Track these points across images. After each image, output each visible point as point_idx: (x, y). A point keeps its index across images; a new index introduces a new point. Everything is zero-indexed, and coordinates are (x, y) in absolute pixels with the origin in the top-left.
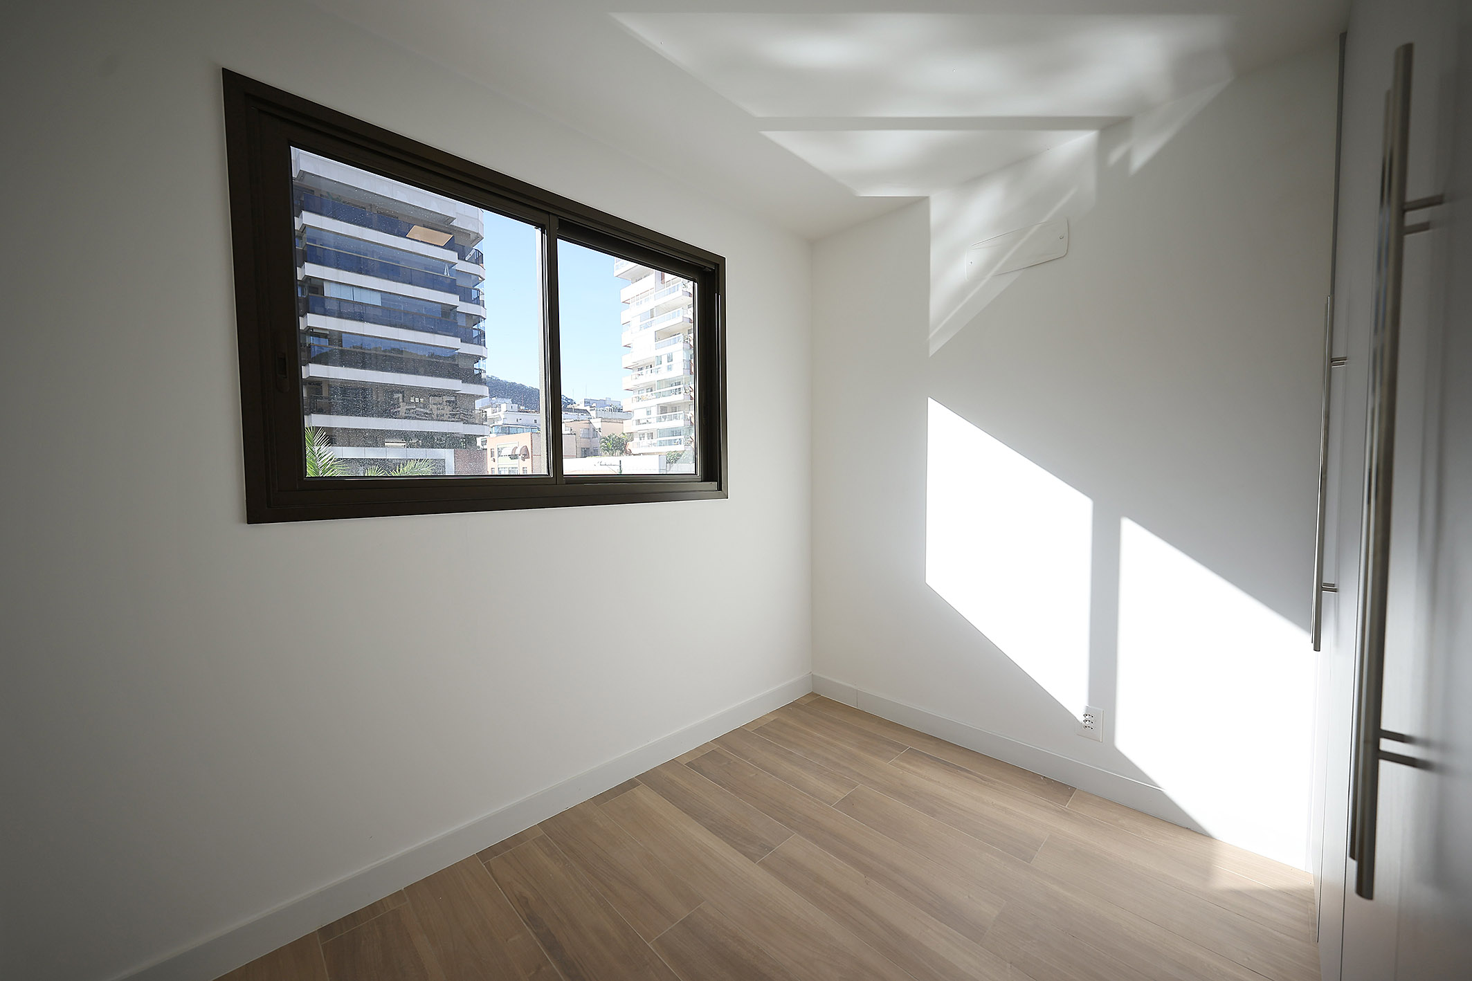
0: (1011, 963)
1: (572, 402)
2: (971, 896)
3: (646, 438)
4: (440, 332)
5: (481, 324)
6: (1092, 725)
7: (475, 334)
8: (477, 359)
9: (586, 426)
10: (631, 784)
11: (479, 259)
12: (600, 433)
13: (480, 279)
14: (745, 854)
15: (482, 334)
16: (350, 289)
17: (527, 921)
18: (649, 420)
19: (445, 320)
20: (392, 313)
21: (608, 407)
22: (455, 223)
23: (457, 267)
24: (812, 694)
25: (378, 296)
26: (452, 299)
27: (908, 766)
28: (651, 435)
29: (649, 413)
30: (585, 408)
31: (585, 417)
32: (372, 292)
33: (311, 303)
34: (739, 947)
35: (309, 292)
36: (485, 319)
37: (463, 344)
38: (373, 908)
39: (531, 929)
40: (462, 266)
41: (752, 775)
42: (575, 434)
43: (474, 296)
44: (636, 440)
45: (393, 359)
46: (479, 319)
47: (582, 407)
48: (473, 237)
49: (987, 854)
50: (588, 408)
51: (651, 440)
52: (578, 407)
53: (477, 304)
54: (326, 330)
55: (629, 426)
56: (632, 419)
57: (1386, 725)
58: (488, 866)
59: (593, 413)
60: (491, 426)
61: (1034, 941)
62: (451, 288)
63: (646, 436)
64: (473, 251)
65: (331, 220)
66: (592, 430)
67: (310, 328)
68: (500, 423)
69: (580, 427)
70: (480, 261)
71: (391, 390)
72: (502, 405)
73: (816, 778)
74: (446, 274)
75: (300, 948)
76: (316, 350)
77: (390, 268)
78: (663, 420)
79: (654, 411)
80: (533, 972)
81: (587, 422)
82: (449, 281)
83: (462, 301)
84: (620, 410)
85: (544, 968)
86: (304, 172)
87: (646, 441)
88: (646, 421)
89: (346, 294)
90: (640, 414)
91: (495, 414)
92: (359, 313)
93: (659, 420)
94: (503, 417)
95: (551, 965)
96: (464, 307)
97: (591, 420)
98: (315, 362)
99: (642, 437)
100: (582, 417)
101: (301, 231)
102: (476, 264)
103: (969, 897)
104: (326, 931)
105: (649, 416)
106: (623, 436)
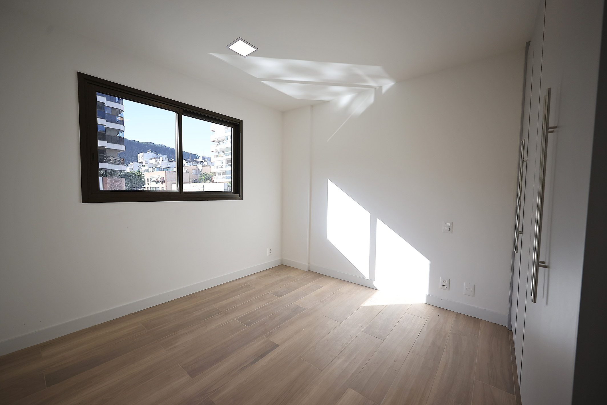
9: (195, 168)
12: (202, 172)
28: (223, 174)
29: (222, 163)
42: (189, 172)
44: (217, 175)
51: (223, 176)
55: (213, 169)
56: (215, 166)
63: (221, 174)
66: (198, 171)
68: (159, 166)
69: (192, 169)
72: (161, 158)
78: (228, 166)
79: (224, 162)
81: (196, 166)
87: (221, 176)
88: (221, 167)
90: (218, 164)
91: (156, 162)
93: (226, 166)
94: (160, 163)
97: (198, 166)
99: (219, 174)
105: (222, 165)
106: (210, 173)
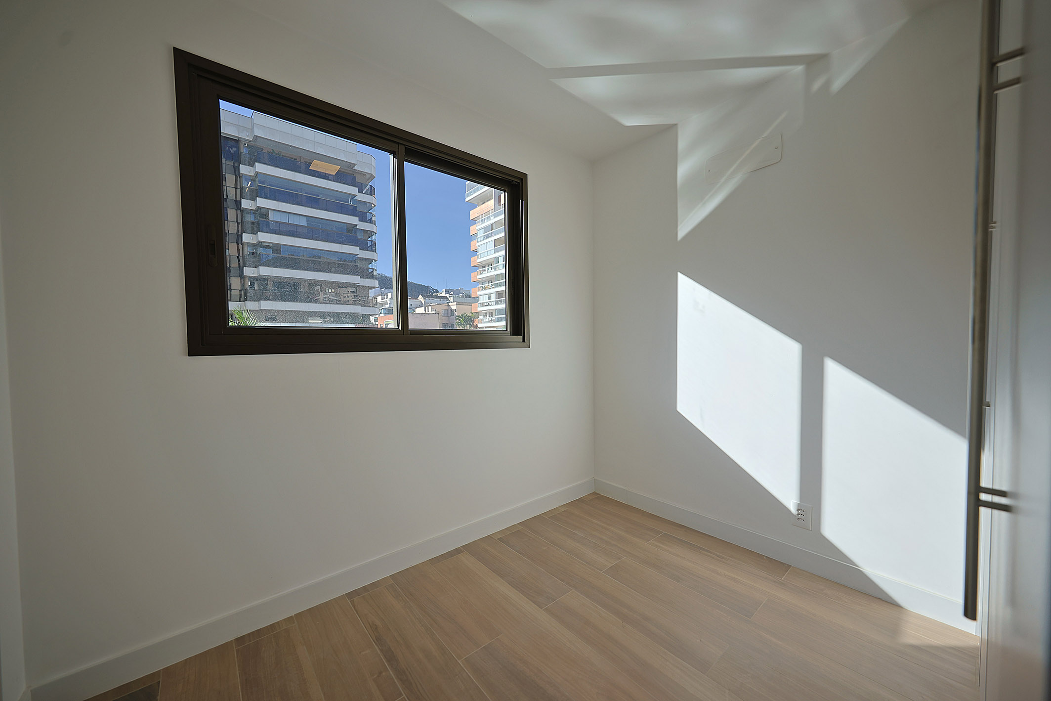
0: (729, 690)
1: (437, 291)
2: (702, 640)
3: (488, 316)
4: (345, 243)
5: (374, 237)
6: (803, 518)
7: (369, 244)
8: (370, 261)
9: (446, 308)
10: (458, 551)
11: (372, 192)
12: (456, 313)
13: (373, 206)
14: (534, 602)
15: (374, 244)
16: (287, 214)
17: (376, 641)
18: (490, 303)
19: (349, 235)
20: (315, 230)
21: (461, 295)
22: (356, 168)
23: (357, 198)
24: (594, 493)
25: (305, 219)
26: (354, 220)
27: (661, 546)
28: (491, 314)
29: (490, 298)
30: (446, 295)
31: (446, 302)
32: (301, 217)
33: (261, 225)
34: (524, 667)
35: (260, 217)
36: (376, 233)
37: (361, 251)
38: (272, 626)
39: (378, 646)
40: (361, 197)
41: (545, 548)
42: (438, 314)
43: (369, 218)
44: (481, 317)
45: (315, 261)
46: (372, 233)
47: (443, 294)
48: (368, 176)
49: (717, 610)
50: (447, 295)
51: (491, 318)
52: (441, 295)
53: (371, 223)
54: (269, 243)
55: (474, 308)
56: (478, 302)
57: (985, 483)
58: (352, 602)
59: (451, 299)
60: (381, 308)
61: (749, 675)
62: (353, 212)
63: (488, 314)
64: (369, 186)
65: (274, 168)
66: (450, 311)
67: (260, 242)
68: (387, 306)
69: (442, 309)
70: (373, 194)
71: (313, 283)
72: (388, 294)
73: (592, 552)
74: (350, 203)
75: (222, 651)
76: (264, 257)
77: (313, 200)
78: (500, 303)
79: (493, 296)
80: (376, 676)
81: (447, 305)
82: (351, 208)
83: (361, 221)
84: (470, 297)
85: (384, 674)
86: (257, 136)
87: (488, 318)
88: (487, 304)
89: (283, 219)
90: (483, 299)
91: (383, 300)
92: (293, 231)
93: (497, 303)
94: (389, 302)
95: (389, 672)
96: (362, 226)
97: (450, 304)
98: (264, 265)
99: (485, 315)
100: (443, 302)
101: (255, 176)
102: (370, 195)
103: (701, 640)
104: (240, 640)
105: (490, 300)
106: (471, 314)
